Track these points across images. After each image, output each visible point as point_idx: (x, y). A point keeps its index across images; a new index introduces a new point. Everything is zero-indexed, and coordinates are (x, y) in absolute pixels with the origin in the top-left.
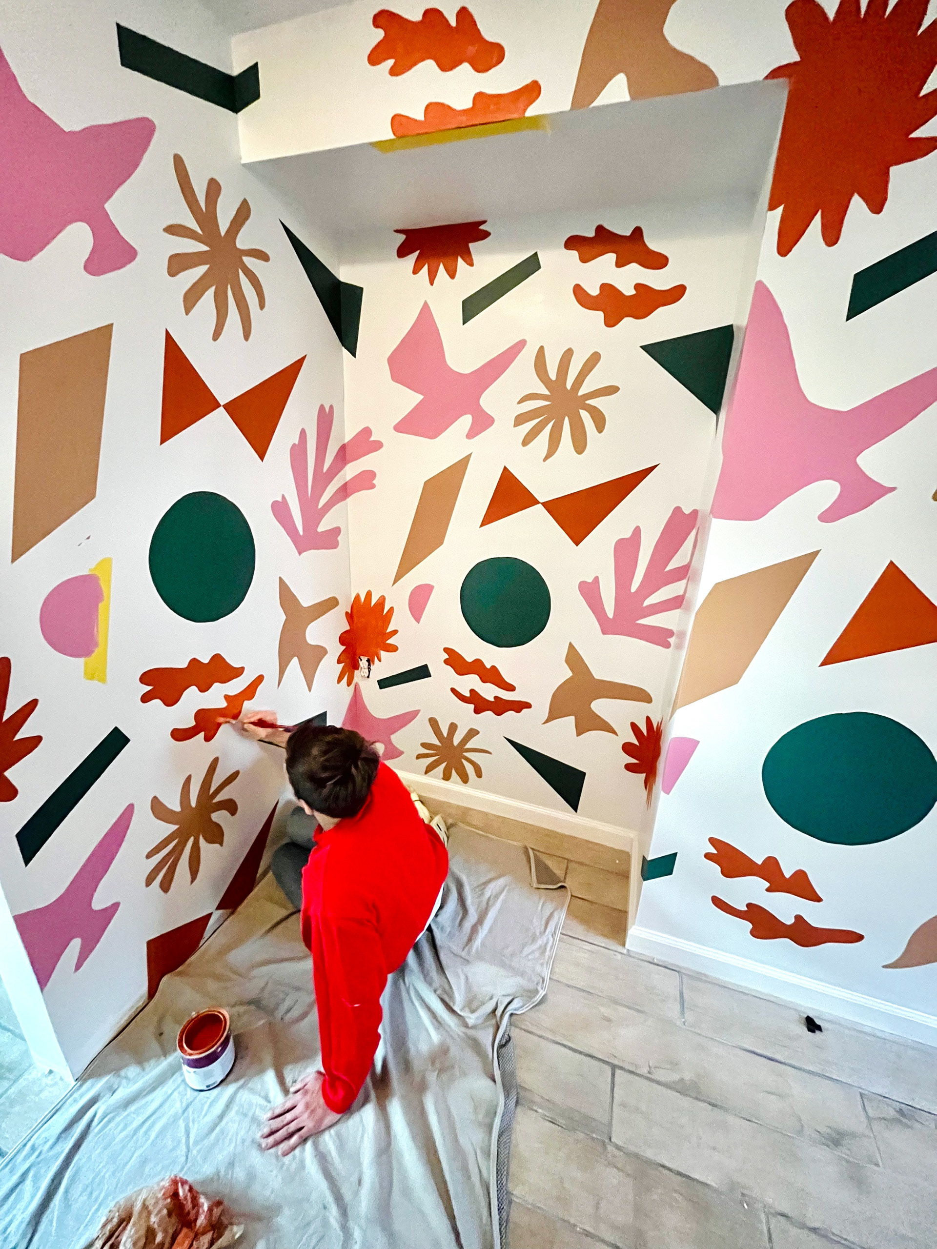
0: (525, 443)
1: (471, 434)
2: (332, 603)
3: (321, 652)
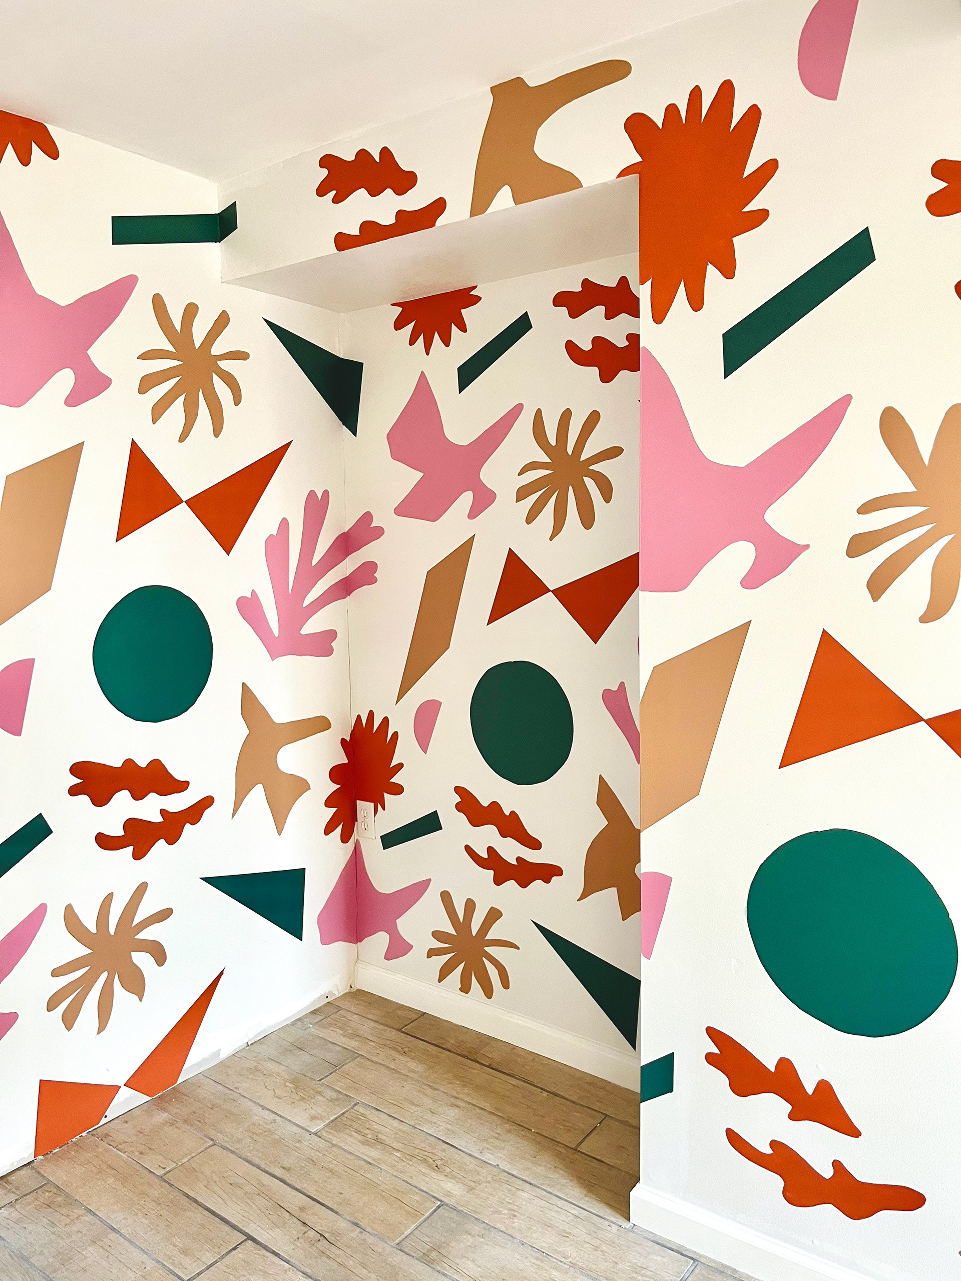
0: (529, 520)
1: (473, 514)
2: (321, 724)
3: (301, 786)
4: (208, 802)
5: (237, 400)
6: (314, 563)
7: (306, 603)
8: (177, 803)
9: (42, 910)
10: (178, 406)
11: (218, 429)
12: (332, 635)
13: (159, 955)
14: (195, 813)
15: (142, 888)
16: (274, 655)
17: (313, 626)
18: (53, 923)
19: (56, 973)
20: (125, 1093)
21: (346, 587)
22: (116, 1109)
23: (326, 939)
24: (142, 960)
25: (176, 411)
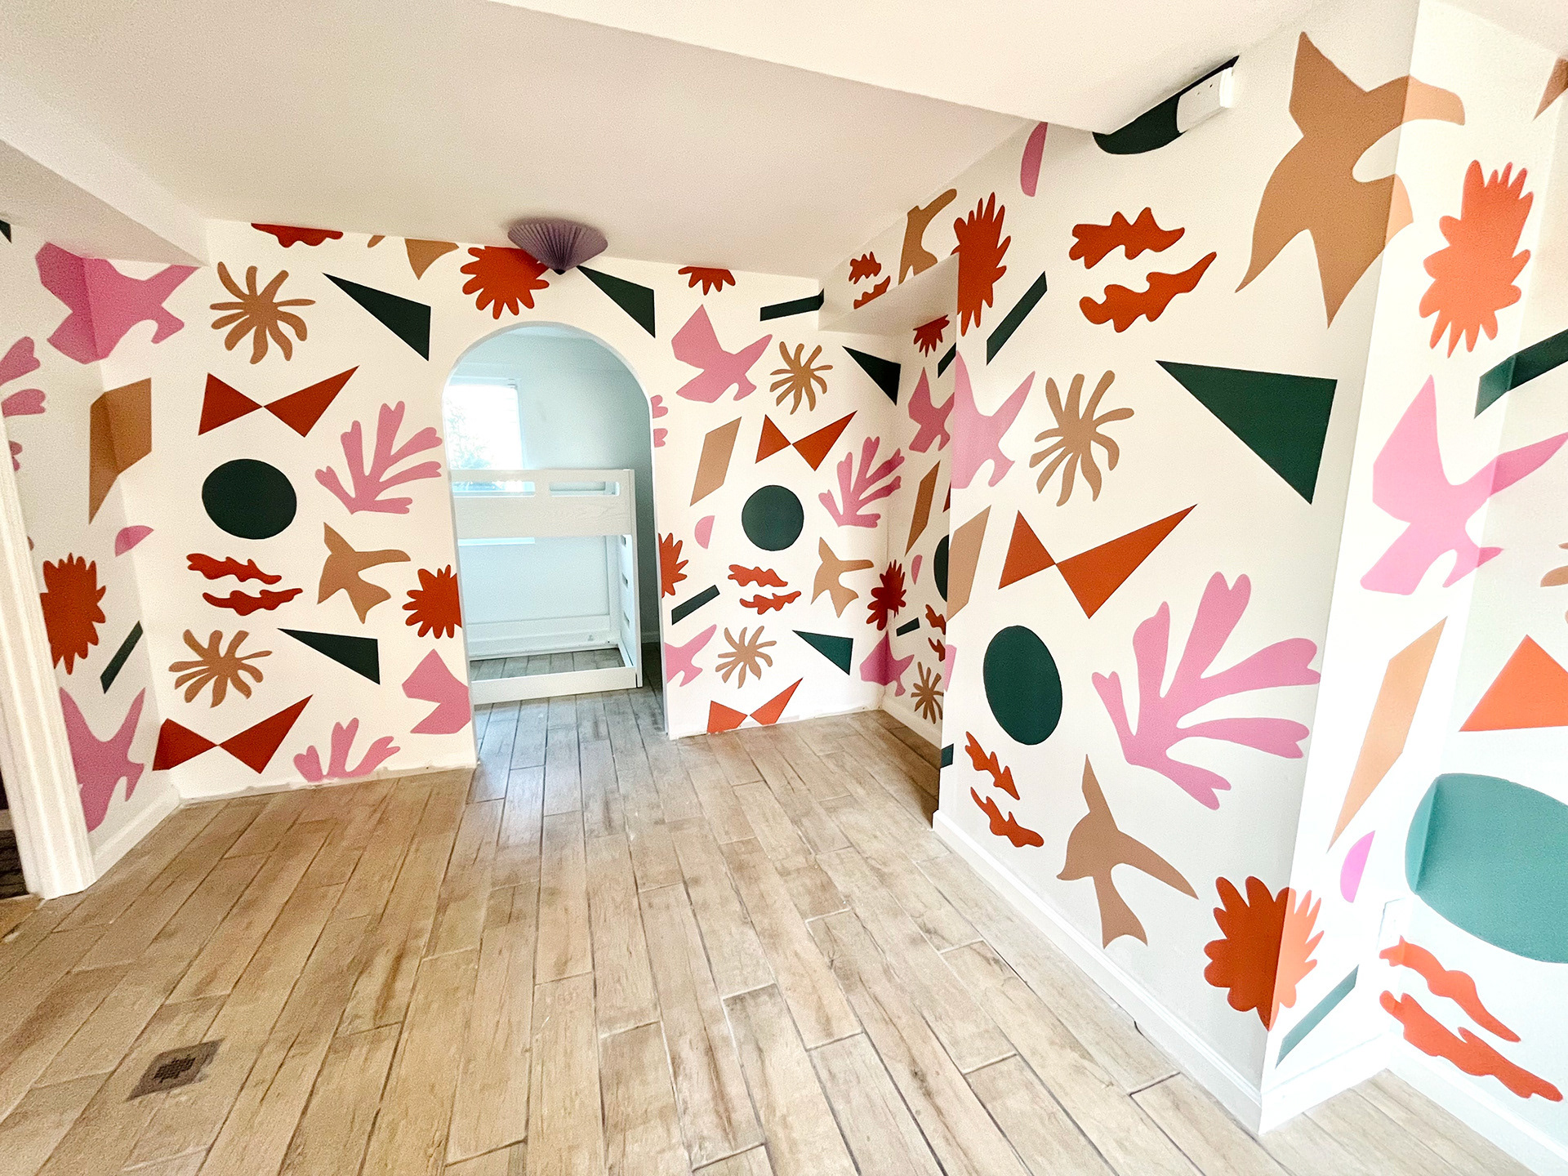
2: (868, 564)
3: (853, 595)
4: (798, 594)
5: (825, 391)
6: (867, 476)
7: (861, 498)
8: (781, 592)
9: (714, 628)
10: (791, 397)
11: (812, 406)
12: (878, 516)
13: (770, 662)
14: (791, 598)
15: (761, 629)
16: (839, 525)
17: (863, 511)
18: (719, 635)
19: (720, 656)
20: (749, 719)
21: (888, 490)
22: (743, 725)
23: (865, 678)
24: (760, 661)
25: (790, 399)
